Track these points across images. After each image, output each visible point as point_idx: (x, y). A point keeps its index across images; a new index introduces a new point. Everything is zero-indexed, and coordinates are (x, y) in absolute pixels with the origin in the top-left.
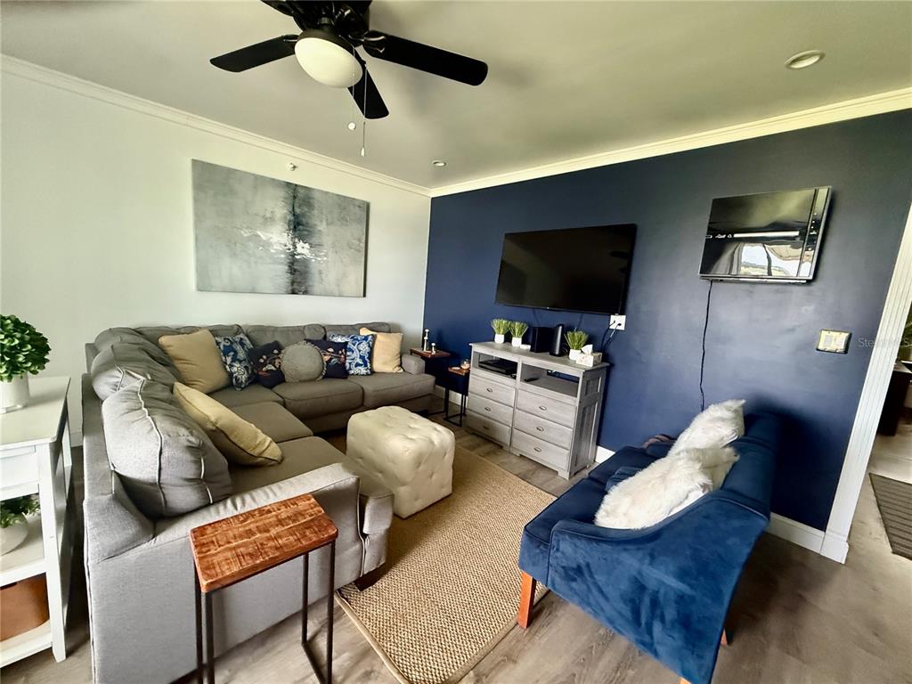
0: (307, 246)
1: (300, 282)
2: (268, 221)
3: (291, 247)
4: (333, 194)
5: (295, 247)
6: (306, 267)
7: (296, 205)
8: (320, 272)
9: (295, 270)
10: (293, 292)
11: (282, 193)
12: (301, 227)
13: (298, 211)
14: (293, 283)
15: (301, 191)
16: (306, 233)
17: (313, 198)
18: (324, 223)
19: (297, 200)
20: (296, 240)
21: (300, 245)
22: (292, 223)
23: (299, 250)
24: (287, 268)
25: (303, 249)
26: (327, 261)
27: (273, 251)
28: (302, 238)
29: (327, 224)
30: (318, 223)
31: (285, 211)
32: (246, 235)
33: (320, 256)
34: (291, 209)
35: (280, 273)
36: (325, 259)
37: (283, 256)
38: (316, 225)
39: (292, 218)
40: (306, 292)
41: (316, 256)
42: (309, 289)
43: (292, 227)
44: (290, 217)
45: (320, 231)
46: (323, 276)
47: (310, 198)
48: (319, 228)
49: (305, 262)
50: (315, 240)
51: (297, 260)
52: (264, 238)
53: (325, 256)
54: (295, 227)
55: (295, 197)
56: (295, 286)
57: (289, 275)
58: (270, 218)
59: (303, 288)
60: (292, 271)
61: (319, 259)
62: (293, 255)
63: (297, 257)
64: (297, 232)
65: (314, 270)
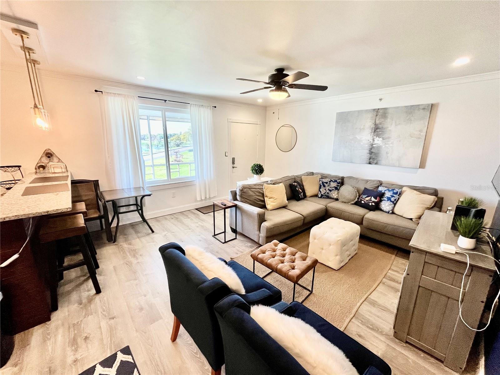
0: (381, 139)
1: (373, 159)
2: (361, 130)
3: (372, 141)
4: (402, 107)
5: (374, 140)
6: (379, 150)
7: (377, 119)
8: (387, 153)
10: (370, 163)
11: (370, 115)
12: (378, 130)
13: (377, 122)
14: (370, 158)
15: (381, 111)
16: (380, 132)
17: (388, 113)
18: (393, 125)
20: (375, 137)
21: (377, 139)
22: (374, 129)
23: (376, 142)
24: (368, 151)
25: (378, 141)
26: (392, 147)
27: (362, 144)
28: (378, 136)
29: (395, 126)
30: (389, 126)
31: (371, 124)
32: (351, 138)
33: (388, 144)
34: (374, 122)
35: (365, 154)
36: (391, 145)
37: (367, 146)
38: (387, 127)
39: (374, 126)
40: (376, 163)
41: (385, 144)
42: (379, 162)
43: (373, 131)
45: (390, 130)
46: (389, 155)
47: (385, 113)
49: (379, 148)
50: (386, 136)
52: (358, 137)
53: (392, 143)
54: (375, 131)
55: (377, 116)
56: (371, 160)
57: (369, 155)
58: (363, 129)
59: (375, 161)
60: (371, 153)
61: (387, 146)
62: (372, 145)
63: (374, 146)
64: (376, 133)
65: (383, 152)
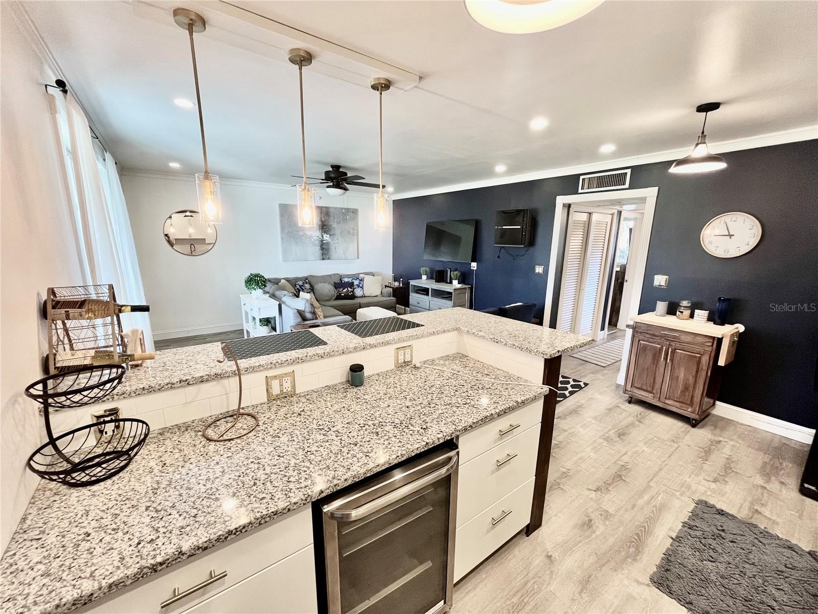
0: (328, 236)
1: (325, 254)
3: (321, 237)
4: (339, 208)
5: (323, 237)
6: (328, 246)
7: (323, 216)
8: (335, 248)
9: (323, 248)
10: (323, 259)
12: (325, 227)
13: (324, 219)
14: (323, 254)
15: (325, 209)
16: (327, 229)
17: (330, 212)
18: (336, 224)
19: (323, 214)
20: (323, 234)
21: (325, 235)
22: (320, 225)
23: (325, 238)
24: (319, 247)
25: (326, 237)
26: (338, 243)
27: (313, 240)
28: (326, 232)
29: (337, 224)
30: (333, 224)
31: (318, 220)
32: (301, 234)
33: (334, 240)
34: (320, 219)
35: (317, 250)
36: (337, 241)
37: (318, 242)
38: (332, 225)
40: (329, 259)
42: (330, 257)
44: (320, 223)
45: (334, 228)
46: (337, 250)
47: (328, 212)
48: (334, 226)
49: (328, 243)
50: (332, 232)
51: (324, 243)
52: (309, 234)
53: (337, 239)
54: (322, 227)
55: (321, 213)
56: (324, 256)
57: (321, 251)
59: (327, 257)
60: (322, 249)
61: (334, 241)
62: (322, 241)
63: (324, 242)
64: (324, 230)
65: (332, 247)
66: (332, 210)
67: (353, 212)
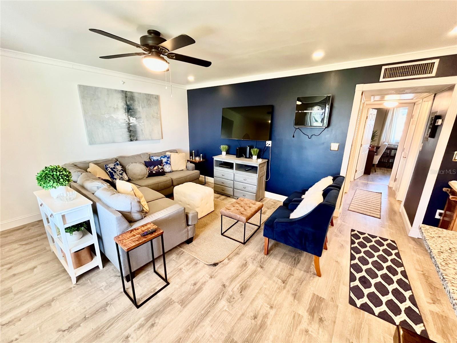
1: (133, 136)
2: (116, 109)
3: (128, 120)
4: (143, 94)
6: (135, 128)
7: (127, 101)
8: (142, 130)
9: (131, 131)
10: (131, 140)
11: (120, 96)
12: (131, 111)
13: (128, 103)
14: (130, 136)
15: (129, 94)
16: (133, 113)
17: (134, 97)
19: (127, 98)
20: (130, 117)
21: (131, 119)
22: (126, 109)
23: (131, 121)
24: (127, 130)
25: (133, 120)
27: (120, 123)
28: (131, 115)
29: (142, 108)
30: (138, 108)
31: (123, 104)
32: (107, 117)
34: (125, 103)
35: (125, 132)
36: (143, 124)
37: (124, 125)
39: (126, 107)
40: (136, 140)
41: (139, 123)
42: (138, 138)
43: (127, 111)
45: (139, 111)
46: (143, 132)
49: (135, 126)
50: (137, 116)
51: (131, 126)
52: (114, 117)
53: (143, 122)
55: (126, 97)
56: (132, 138)
57: (128, 133)
58: (117, 108)
59: (135, 138)
61: (141, 124)
62: (129, 124)
63: (131, 124)
64: (130, 113)
65: (139, 129)
66: (136, 95)
67: (155, 98)
